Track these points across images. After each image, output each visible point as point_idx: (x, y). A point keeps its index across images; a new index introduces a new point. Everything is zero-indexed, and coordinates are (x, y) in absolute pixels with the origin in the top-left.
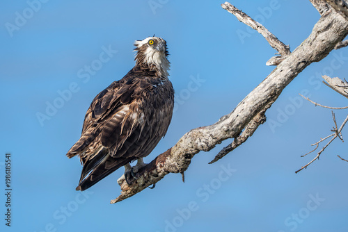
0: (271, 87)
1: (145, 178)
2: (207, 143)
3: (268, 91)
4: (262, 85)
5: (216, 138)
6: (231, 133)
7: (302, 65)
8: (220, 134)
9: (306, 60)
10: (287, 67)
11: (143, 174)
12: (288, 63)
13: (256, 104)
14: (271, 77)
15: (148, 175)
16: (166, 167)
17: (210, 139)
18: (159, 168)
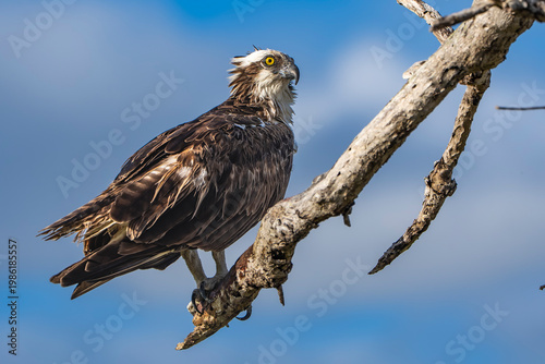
0: (396, 117)
1: (222, 298)
2: (290, 227)
3: (392, 125)
4: (381, 115)
5: (305, 217)
6: (330, 206)
7: (452, 73)
8: (312, 210)
9: (459, 65)
10: (425, 79)
11: (219, 292)
12: (427, 70)
13: (372, 151)
14: (397, 98)
15: (225, 293)
16: (249, 277)
17: (296, 219)
18: (239, 280)
